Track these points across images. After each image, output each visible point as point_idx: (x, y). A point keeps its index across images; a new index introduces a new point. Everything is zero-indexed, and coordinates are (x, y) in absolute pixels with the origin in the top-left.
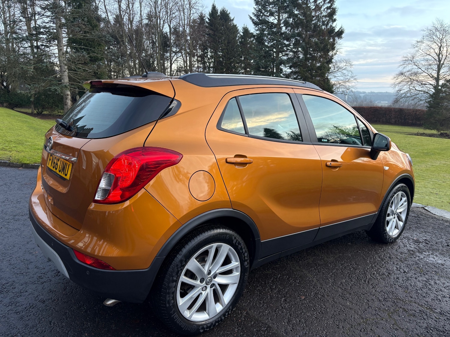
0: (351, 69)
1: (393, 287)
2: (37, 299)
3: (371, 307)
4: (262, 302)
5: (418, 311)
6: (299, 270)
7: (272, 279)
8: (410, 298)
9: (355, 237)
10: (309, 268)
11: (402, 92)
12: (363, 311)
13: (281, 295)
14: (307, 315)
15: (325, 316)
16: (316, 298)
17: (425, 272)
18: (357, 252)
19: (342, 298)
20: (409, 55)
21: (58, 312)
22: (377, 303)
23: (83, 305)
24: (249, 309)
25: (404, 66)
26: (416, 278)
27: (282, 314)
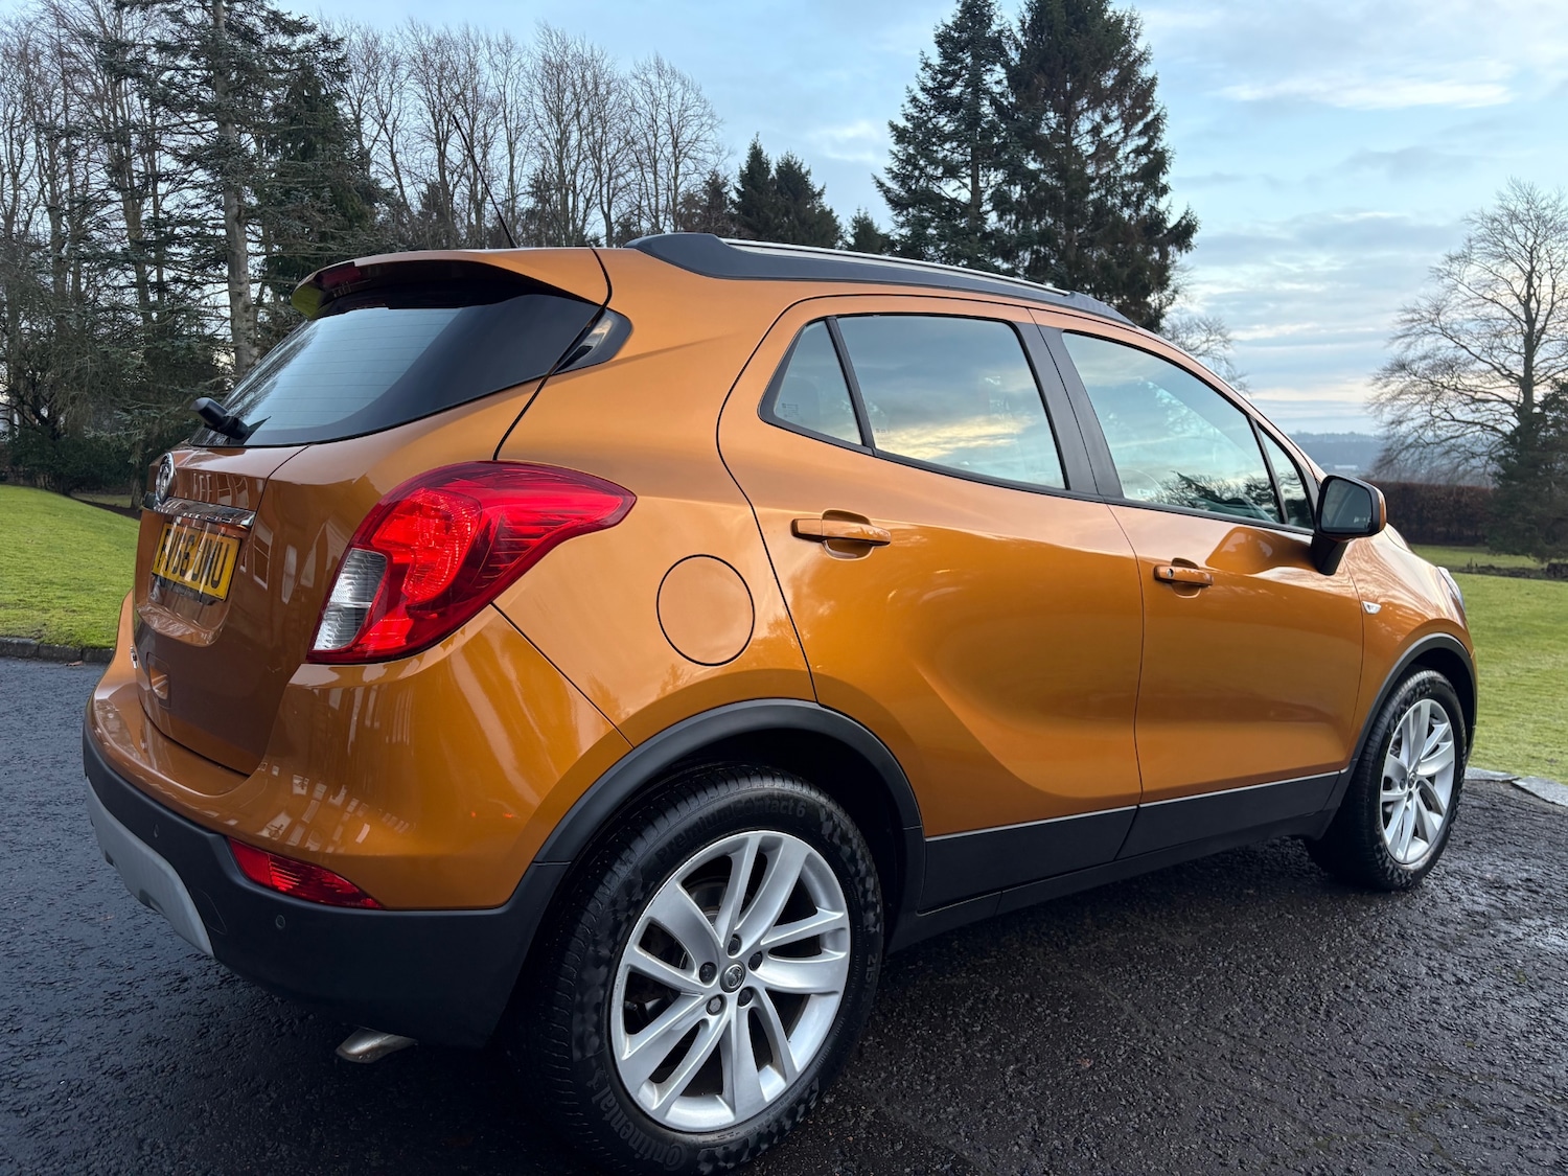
0: (1227, 352)
1: (1420, 1031)
2: (99, 1065)
3: (1343, 1096)
4: (932, 1078)
5: (1520, 1108)
6: (1069, 975)
7: (970, 1003)
8: (1485, 1066)
9: (1267, 870)
10: (1106, 969)
11: (1404, 429)
12: (1313, 1107)
13: (1004, 1054)
14: (1103, 1122)
15: (1172, 1125)
16: (1135, 1064)
17: (1536, 982)
18: (1280, 916)
19: (1234, 1064)
20: (1425, 304)
21: (172, 1108)
22: (1363, 1083)
23: (267, 1087)
24: (883, 1099)
25: (1407, 340)
26: (1503, 1002)
27: (1009, 1118)
